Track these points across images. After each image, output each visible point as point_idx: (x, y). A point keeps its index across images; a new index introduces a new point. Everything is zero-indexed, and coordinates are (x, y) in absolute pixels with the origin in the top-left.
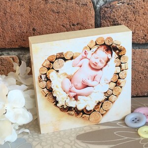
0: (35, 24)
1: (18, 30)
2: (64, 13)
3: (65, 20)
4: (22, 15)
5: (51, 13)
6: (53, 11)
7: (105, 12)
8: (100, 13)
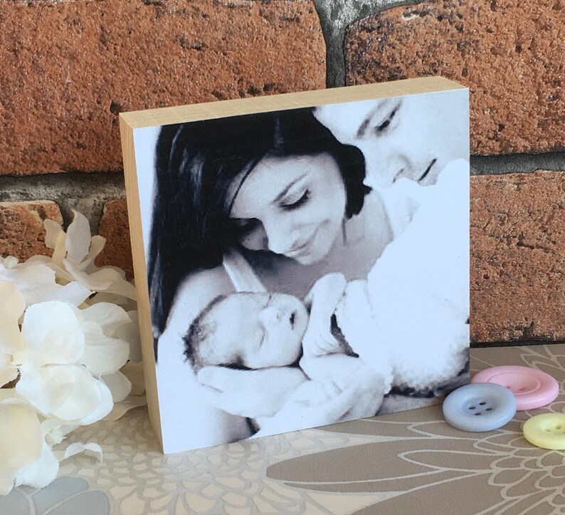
0: (118, 88)
1: (60, 111)
2: (220, 48)
3: (224, 74)
4: (73, 57)
5: (177, 48)
6: (182, 41)
7: (362, 44)
8: (345, 49)
